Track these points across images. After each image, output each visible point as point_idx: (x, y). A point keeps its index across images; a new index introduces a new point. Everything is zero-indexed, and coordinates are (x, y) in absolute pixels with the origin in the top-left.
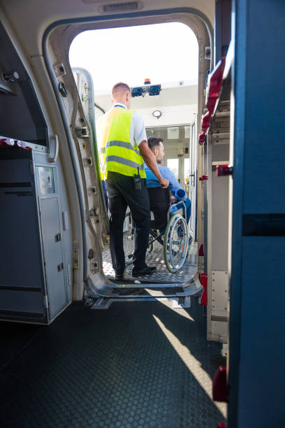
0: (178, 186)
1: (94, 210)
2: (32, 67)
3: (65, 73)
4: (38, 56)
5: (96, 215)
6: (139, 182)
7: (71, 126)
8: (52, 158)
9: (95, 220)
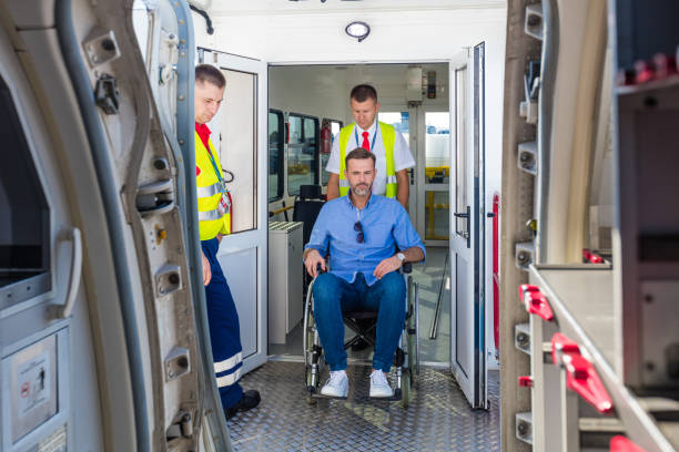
1: (182, 423)
2: (17, 51)
3: (118, 53)
4: (41, 28)
5: (186, 436)
7: (124, 188)
8: (58, 306)
9: (182, 450)
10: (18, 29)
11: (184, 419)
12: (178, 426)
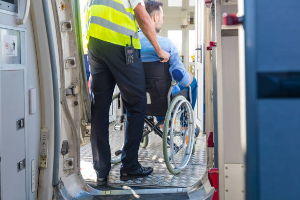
1: (72, 89)
5: (74, 95)
8: (21, 19)
9: (72, 101)
11: (73, 87)
12: (71, 90)
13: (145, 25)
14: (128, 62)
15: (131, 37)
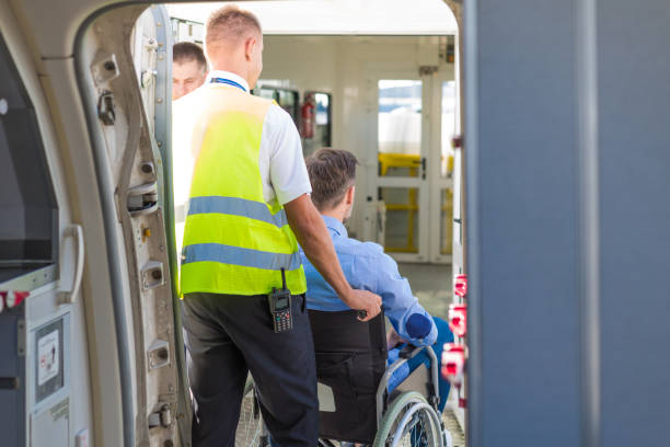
0: (408, 305)
1: (161, 412)
2: (39, 76)
3: (118, 73)
5: (163, 425)
6: (285, 308)
7: (117, 190)
8: (67, 293)
9: (161, 439)
10: (43, 59)
11: (163, 409)
12: (158, 415)
13: (310, 241)
14: (279, 328)
15: (283, 270)
